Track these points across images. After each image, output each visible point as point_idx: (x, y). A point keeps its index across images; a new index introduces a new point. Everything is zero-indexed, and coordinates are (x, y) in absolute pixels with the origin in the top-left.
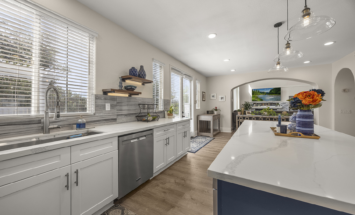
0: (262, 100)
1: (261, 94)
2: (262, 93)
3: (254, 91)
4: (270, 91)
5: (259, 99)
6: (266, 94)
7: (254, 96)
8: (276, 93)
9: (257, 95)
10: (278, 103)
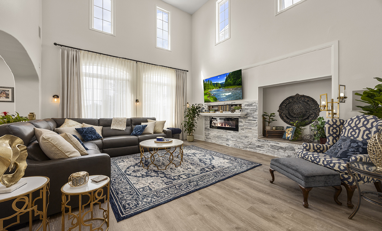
0: (216, 100)
1: (214, 87)
2: (216, 85)
3: (206, 83)
4: (226, 80)
5: (212, 99)
6: (220, 88)
7: (206, 92)
8: (234, 84)
9: (210, 90)
10: (240, 105)
